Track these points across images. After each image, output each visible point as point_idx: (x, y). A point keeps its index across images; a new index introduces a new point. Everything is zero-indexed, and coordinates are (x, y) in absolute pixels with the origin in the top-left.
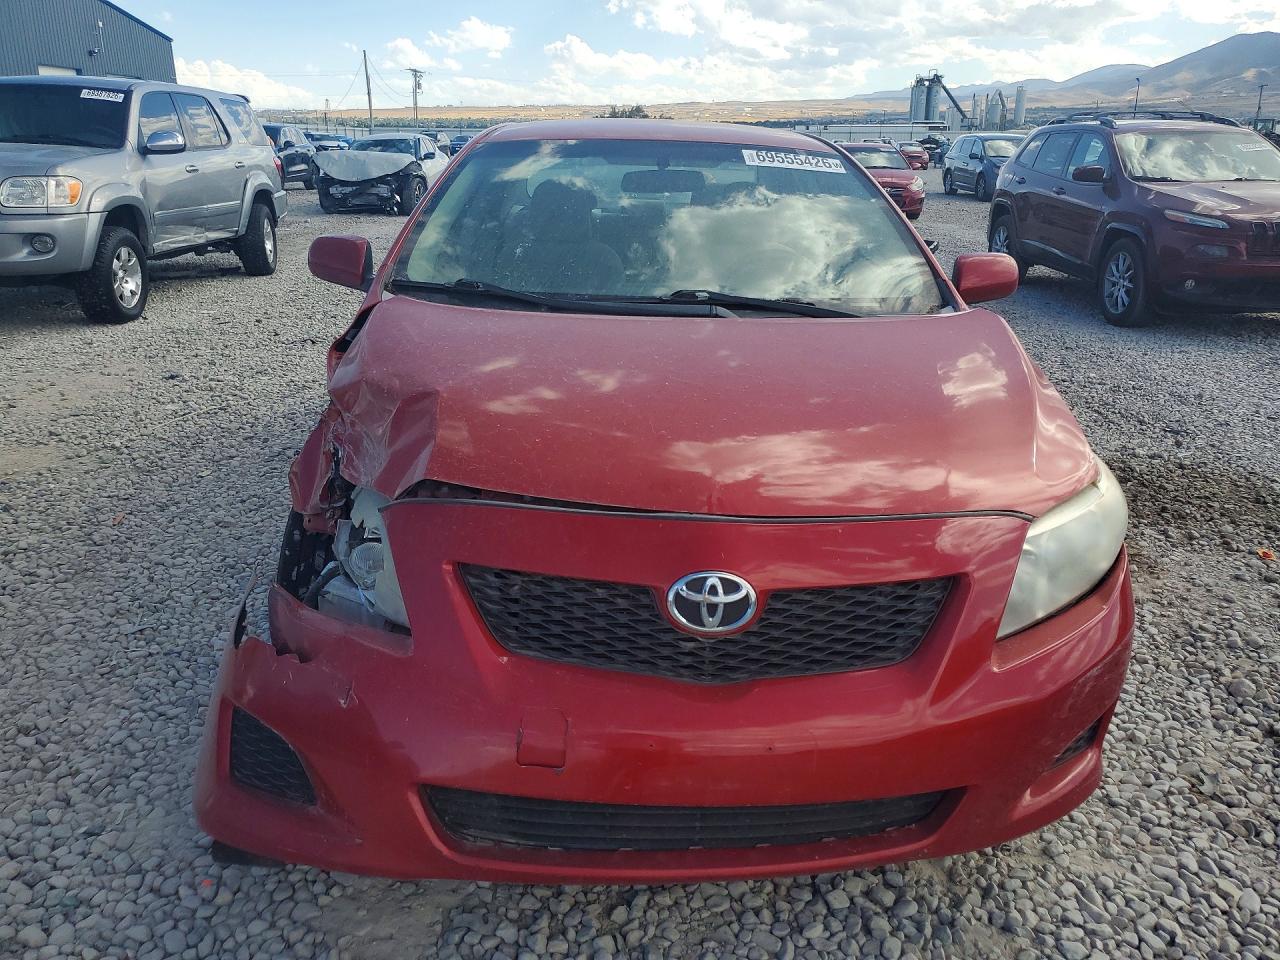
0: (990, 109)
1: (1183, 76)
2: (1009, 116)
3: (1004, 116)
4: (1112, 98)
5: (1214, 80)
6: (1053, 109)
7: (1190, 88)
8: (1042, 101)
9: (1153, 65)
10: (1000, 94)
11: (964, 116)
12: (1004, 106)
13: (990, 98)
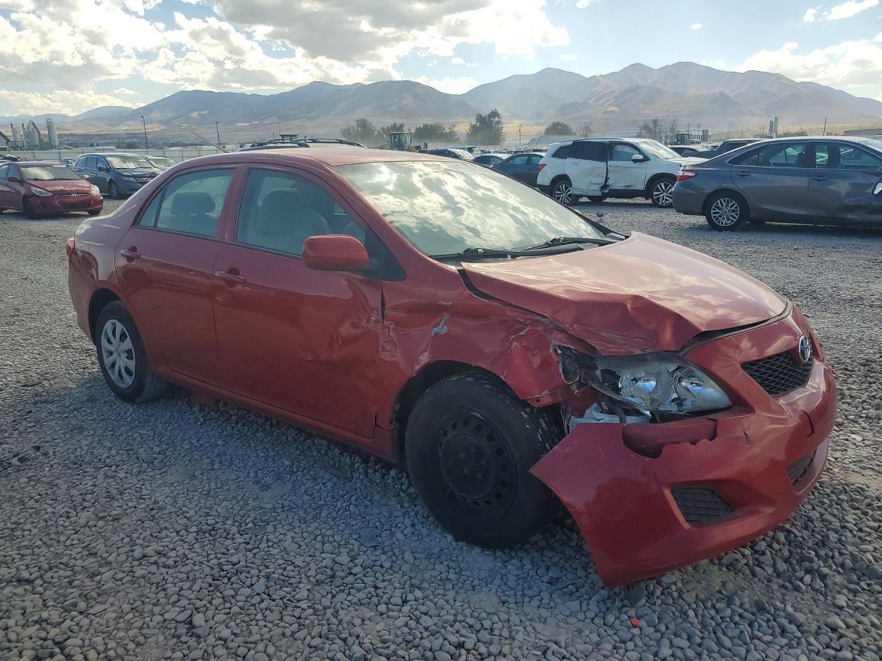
0: (28, 135)
1: (156, 115)
2: (46, 140)
3: (41, 140)
4: (111, 128)
5: (175, 118)
6: (73, 135)
7: (161, 122)
8: (64, 129)
9: (135, 108)
10: (33, 124)
11: (8, 140)
12: (39, 133)
13: (25, 127)
